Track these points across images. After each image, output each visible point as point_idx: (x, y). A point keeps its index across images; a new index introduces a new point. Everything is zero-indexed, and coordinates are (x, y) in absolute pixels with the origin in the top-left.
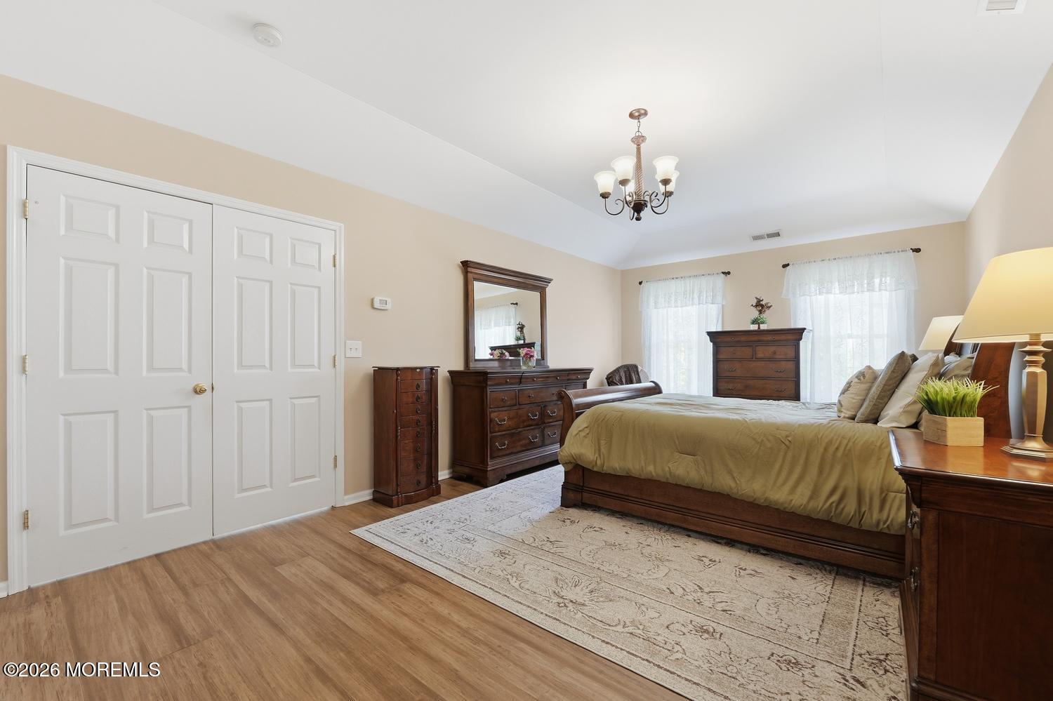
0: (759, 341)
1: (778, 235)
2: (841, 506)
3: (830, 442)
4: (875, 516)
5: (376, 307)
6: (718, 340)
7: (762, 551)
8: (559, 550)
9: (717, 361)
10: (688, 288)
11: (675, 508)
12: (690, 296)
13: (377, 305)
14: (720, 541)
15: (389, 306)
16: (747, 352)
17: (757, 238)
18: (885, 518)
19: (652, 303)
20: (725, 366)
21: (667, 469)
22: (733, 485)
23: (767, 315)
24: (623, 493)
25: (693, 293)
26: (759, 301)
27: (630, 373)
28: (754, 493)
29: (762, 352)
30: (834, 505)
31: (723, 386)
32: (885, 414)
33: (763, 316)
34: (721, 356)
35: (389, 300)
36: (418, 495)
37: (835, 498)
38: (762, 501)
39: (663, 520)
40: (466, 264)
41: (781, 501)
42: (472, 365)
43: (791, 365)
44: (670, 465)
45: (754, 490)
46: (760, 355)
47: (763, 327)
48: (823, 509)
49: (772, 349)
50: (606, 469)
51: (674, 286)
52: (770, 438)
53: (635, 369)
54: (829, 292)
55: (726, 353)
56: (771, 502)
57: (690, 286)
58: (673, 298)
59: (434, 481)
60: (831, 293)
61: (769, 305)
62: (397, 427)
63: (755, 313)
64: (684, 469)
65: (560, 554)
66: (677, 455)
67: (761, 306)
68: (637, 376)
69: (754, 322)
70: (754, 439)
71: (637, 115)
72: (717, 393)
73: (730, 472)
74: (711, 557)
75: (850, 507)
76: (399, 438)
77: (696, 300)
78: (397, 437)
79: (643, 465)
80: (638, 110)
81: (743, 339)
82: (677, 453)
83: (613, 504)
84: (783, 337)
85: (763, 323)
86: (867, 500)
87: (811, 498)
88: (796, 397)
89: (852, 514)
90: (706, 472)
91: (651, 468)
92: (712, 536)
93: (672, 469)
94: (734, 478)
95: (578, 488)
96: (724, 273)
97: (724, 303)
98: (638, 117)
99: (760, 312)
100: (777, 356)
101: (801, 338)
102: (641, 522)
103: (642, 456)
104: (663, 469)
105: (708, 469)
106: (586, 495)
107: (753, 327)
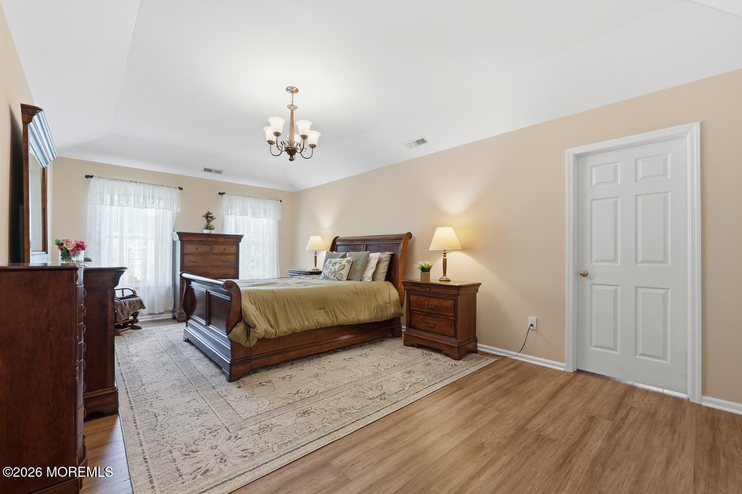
0: (215, 241)
1: (219, 172)
4: (386, 314)
6: (185, 239)
7: (347, 348)
8: (312, 392)
9: (183, 255)
10: (147, 193)
11: (300, 347)
12: (149, 200)
16: (207, 248)
17: (206, 170)
18: (388, 314)
20: (189, 259)
22: (345, 318)
23: (212, 223)
24: (282, 348)
25: (152, 198)
26: (208, 213)
29: (217, 249)
30: (376, 314)
32: (365, 276)
34: (186, 251)
37: (375, 312)
41: (363, 319)
43: (233, 258)
44: (316, 318)
45: (353, 318)
46: (215, 251)
47: (213, 232)
48: (374, 316)
49: (222, 247)
52: (351, 292)
54: (246, 214)
55: (189, 248)
57: (149, 192)
58: (131, 199)
60: (247, 216)
61: (214, 217)
63: (205, 222)
64: (322, 318)
66: (316, 311)
67: (209, 217)
69: (207, 228)
70: (346, 294)
71: (293, 90)
73: (343, 313)
75: (380, 314)
79: (302, 323)
80: (292, 88)
83: (276, 359)
84: (230, 240)
85: (213, 229)
86: (382, 309)
87: (370, 314)
88: (236, 277)
89: (380, 316)
90: (332, 316)
91: (306, 323)
93: (318, 321)
94: (344, 315)
95: (246, 360)
96: (179, 188)
97: (179, 211)
98: (292, 92)
99: (209, 221)
100: (226, 252)
101: (240, 242)
102: (290, 363)
103: (300, 318)
104: (314, 322)
105: (333, 314)
106: (254, 362)
107: (206, 231)
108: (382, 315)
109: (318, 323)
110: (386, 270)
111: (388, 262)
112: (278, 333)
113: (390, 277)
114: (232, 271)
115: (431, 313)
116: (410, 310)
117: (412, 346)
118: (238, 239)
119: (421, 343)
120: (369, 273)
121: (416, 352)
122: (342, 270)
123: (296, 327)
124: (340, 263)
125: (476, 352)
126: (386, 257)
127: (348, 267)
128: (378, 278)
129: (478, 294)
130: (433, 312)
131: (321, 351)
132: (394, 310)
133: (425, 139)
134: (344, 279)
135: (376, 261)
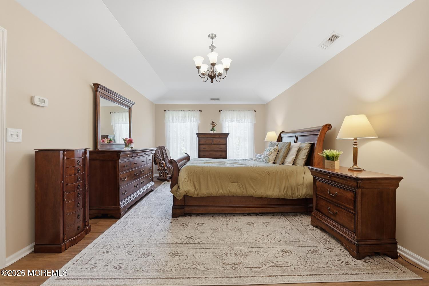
0: (215, 137)
1: (218, 99)
2: (287, 193)
3: (281, 172)
4: (297, 194)
5: (36, 103)
6: (200, 136)
7: (260, 214)
8: (198, 241)
9: (199, 145)
10: (186, 115)
12: (187, 118)
13: (36, 102)
14: (245, 215)
15: (46, 105)
16: (210, 141)
17: (212, 99)
18: (299, 194)
19: (171, 119)
20: (202, 147)
21: (228, 190)
22: (254, 192)
23: (215, 128)
24: (206, 204)
25: (188, 117)
26: (213, 122)
27: (162, 150)
28: (262, 194)
29: (216, 141)
30: (286, 193)
31: (202, 154)
32: (287, 161)
33: (214, 128)
34: (200, 143)
35: (46, 100)
36: (79, 237)
37: (285, 190)
38: (265, 196)
39: (225, 212)
40: (96, 86)
41: (271, 195)
42: (100, 148)
43: (224, 146)
44: (228, 188)
45: (261, 193)
46: (215, 142)
47: (215, 132)
48: (283, 194)
49: (218, 140)
50: (200, 195)
51: (180, 114)
52: (263, 172)
53: (164, 148)
54: (233, 121)
55: (202, 142)
56: (268, 196)
57: (187, 115)
58: (180, 119)
59: (87, 224)
60: (234, 122)
61: (216, 124)
62: (63, 192)
63: (211, 127)
64: (234, 189)
65: (201, 243)
67: (213, 124)
68: (165, 151)
69: (211, 130)
70: (258, 173)
71: (212, 36)
72: (199, 156)
73: (252, 187)
74: (253, 222)
75: (290, 193)
76: (65, 200)
77: (190, 121)
78: (63, 199)
79: (217, 190)
80: (212, 34)
81: (209, 136)
82: (231, 183)
83: (201, 211)
84: (222, 136)
85: (215, 131)
86: (294, 189)
87: (279, 192)
88: (226, 157)
89: (291, 194)
90: (243, 189)
91: (221, 191)
92: (242, 213)
93: (230, 190)
94: (254, 189)
95: (182, 207)
96: (200, 111)
97: (200, 122)
98: (212, 38)
99: (213, 127)
100: (220, 143)
101: (228, 137)
102: (213, 215)
103: (216, 186)
104: (226, 190)
105: (244, 188)
106: (186, 209)
107: (211, 132)
108: (292, 194)
109: (230, 192)
110: (305, 157)
111: (308, 150)
112: (199, 195)
113: (309, 162)
114: (224, 154)
115: (333, 201)
116: (316, 194)
117: (317, 227)
118: (227, 135)
119: (323, 227)
120: (290, 159)
121: (319, 234)
122: (270, 155)
123: (212, 192)
124: (269, 150)
125: (395, 256)
126: (306, 146)
127: (274, 153)
128: (298, 163)
129: (398, 190)
130: (334, 200)
131: (232, 212)
132: (306, 192)
133: (336, 34)
134: (271, 162)
135: (296, 149)
